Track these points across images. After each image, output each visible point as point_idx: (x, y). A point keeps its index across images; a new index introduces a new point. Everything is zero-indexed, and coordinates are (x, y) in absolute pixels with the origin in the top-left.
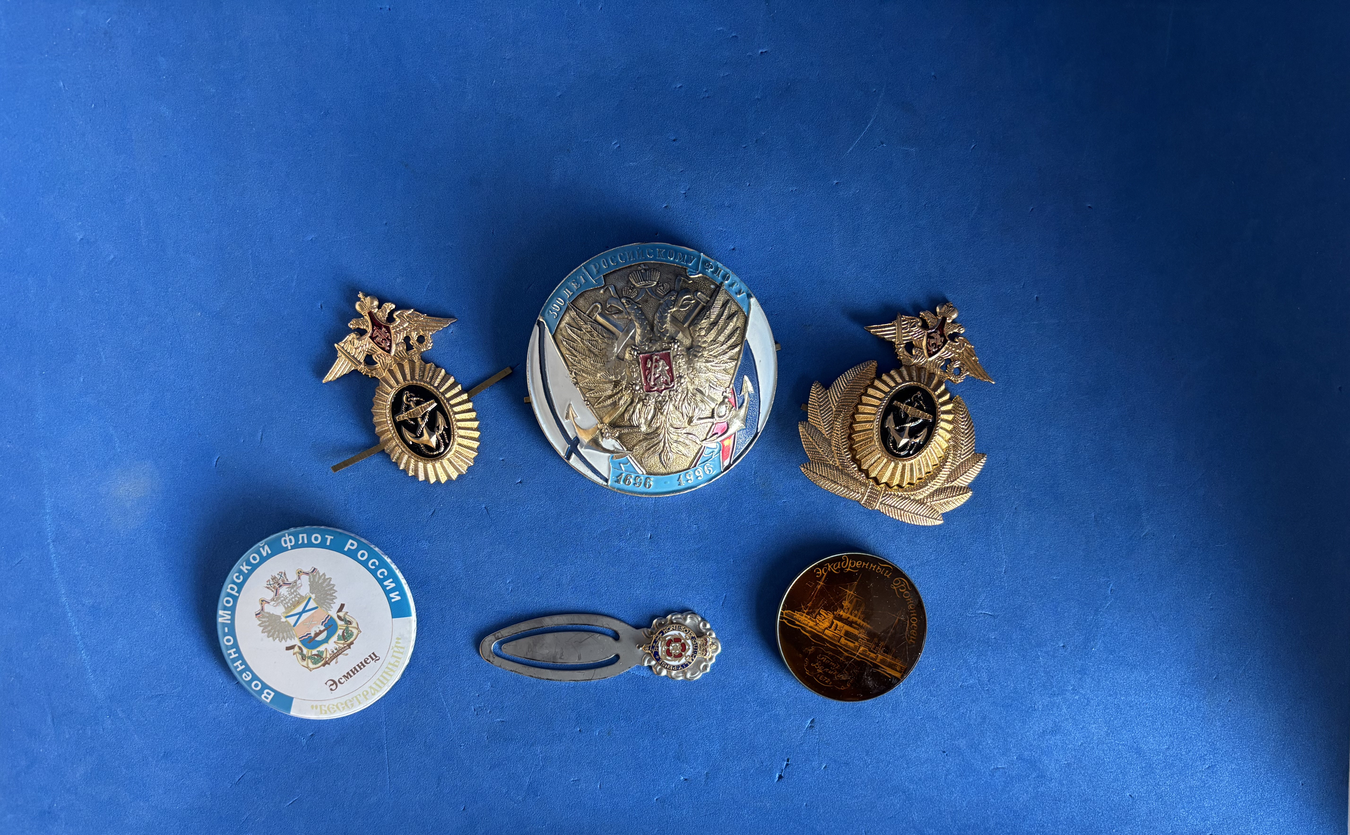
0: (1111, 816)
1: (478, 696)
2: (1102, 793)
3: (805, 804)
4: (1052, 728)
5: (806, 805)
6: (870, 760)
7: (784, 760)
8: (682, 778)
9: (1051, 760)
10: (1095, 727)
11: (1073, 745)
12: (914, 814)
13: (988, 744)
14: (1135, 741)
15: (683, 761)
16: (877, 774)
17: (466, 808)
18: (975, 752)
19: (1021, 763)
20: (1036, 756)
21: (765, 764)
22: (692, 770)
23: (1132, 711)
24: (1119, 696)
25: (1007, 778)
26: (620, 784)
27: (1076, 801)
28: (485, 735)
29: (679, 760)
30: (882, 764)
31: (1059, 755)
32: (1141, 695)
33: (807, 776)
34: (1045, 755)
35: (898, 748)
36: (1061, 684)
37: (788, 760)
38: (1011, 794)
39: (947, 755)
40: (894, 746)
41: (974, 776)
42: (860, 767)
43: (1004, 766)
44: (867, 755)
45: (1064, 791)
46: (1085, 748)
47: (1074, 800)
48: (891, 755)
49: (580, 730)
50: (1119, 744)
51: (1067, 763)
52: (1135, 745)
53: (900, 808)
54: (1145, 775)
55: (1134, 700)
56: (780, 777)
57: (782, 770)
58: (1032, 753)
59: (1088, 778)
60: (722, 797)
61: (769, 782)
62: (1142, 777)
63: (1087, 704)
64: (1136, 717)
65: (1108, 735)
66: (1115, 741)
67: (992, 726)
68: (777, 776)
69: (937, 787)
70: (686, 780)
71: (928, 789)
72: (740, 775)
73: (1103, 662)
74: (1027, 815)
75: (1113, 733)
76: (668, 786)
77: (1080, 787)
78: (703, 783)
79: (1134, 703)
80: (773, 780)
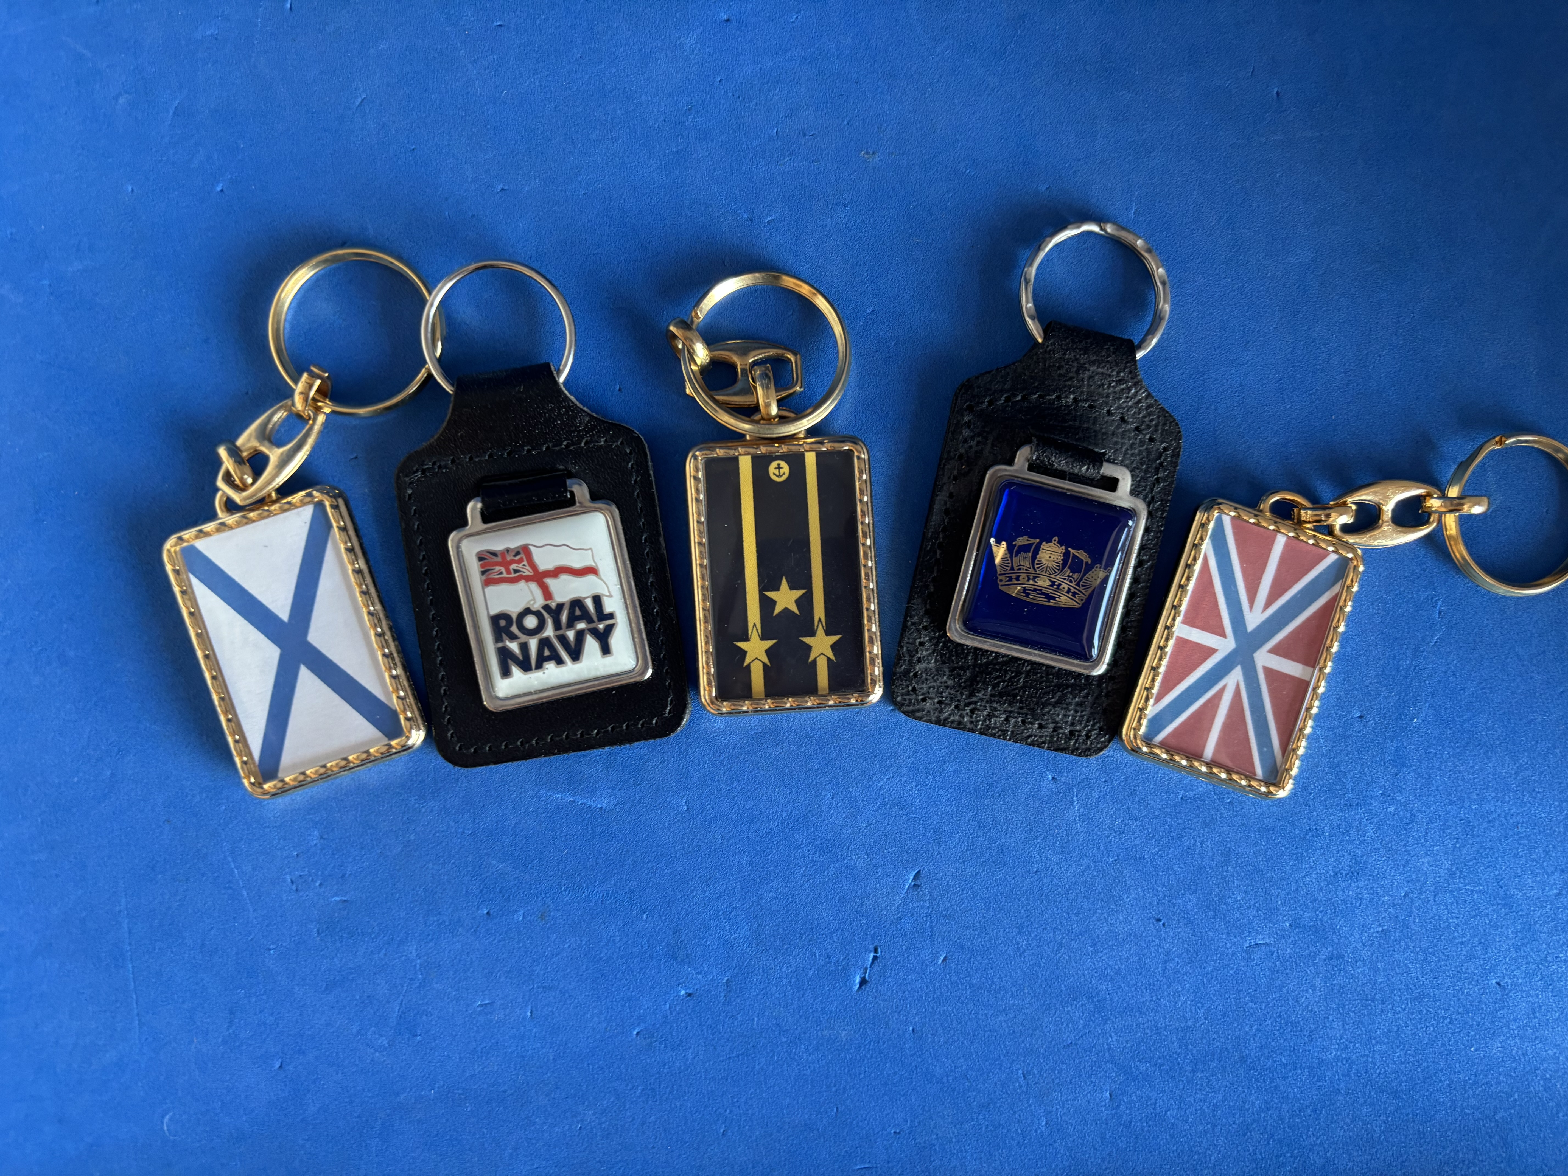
0: (1466, 1023)
1: (297, 855)
2: (1448, 982)
3: (911, 1028)
4: (1350, 866)
5: (913, 1030)
6: (1025, 942)
7: (868, 951)
8: (683, 992)
9: (1352, 925)
10: (1428, 863)
11: (1391, 896)
12: (1111, 1036)
13: (1236, 901)
14: (1501, 883)
15: (683, 960)
16: (1040, 967)
17: (283, 1065)
18: (1214, 918)
19: (1299, 932)
20: (1325, 919)
21: (834, 959)
22: (700, 976)
23: (1492, 829)
24: (1467, 804)
25: (1275, 963)
26: (568, 1009)
27: (1404, 998)
28: (314, 928)
29: (676, 959)
30: (1049, 947)
31: (1367, 916)
32: (1507, 799)
33: (912, 977)
34: (1343, 917)
35: (1075, 918)
36: (1362, 785)
37: (876, 951)
38: (1284, 990)
39: (1164, 925)
40: (1068, 914)
41: (1215, 961)
42: (1009, 955)
43: (1268, 941)
44: (1019, 933)
45: (1381, 983)
46: (1412, 901)
47: (1400, 996)
48: (1063, 930)
49: (488, 913)
50: (1472, 891)
51: (1383, 931)
52: (1502, 892)
53: (1084, 1027)
54: (1523, 945)
55: (1495, 810)
56: (863, 982)
57: (866, 969)
58: (1318, 915)
59: (1421, 957)
60: (757, 1024)
61: (843, 992)
62: (1518, 949)
63: (1412, 821)
64: (1501, 841)
65: (1452, 875)
66: (1465, 886)
67: (1241, 868)
68: (858, 980)
69: (1150, 985)
70: (690, 995)
71: (1133, 989)
72: (790, 982)
73: (1435, 742)
74: (1316, 1029)
75: (1461, 872)
76: (656, 1009)
77: (1408, 973)
78: (722, 999)
79: (1495, 815)
80: (851, 988)
